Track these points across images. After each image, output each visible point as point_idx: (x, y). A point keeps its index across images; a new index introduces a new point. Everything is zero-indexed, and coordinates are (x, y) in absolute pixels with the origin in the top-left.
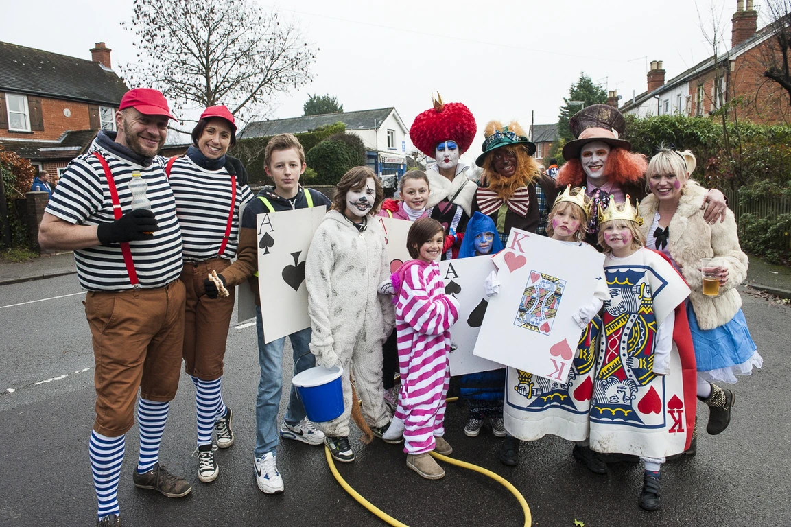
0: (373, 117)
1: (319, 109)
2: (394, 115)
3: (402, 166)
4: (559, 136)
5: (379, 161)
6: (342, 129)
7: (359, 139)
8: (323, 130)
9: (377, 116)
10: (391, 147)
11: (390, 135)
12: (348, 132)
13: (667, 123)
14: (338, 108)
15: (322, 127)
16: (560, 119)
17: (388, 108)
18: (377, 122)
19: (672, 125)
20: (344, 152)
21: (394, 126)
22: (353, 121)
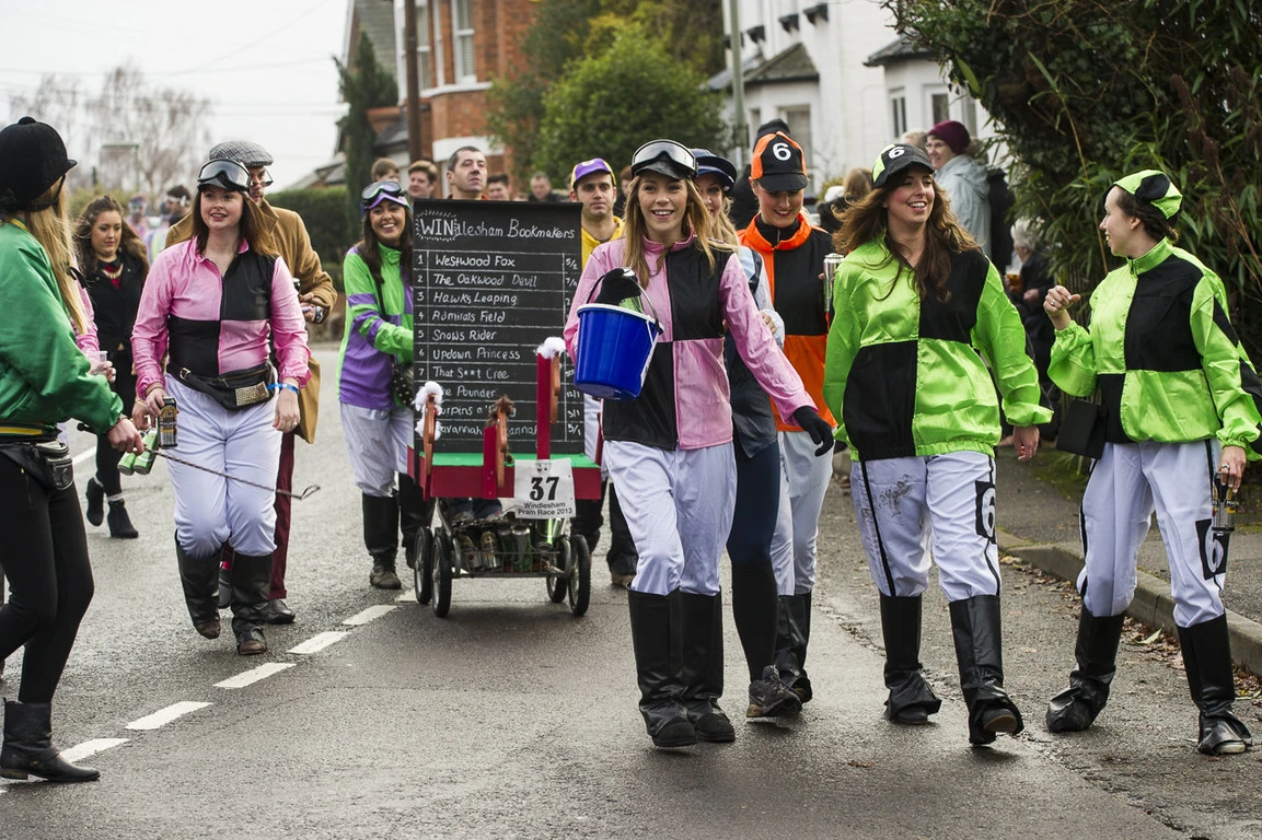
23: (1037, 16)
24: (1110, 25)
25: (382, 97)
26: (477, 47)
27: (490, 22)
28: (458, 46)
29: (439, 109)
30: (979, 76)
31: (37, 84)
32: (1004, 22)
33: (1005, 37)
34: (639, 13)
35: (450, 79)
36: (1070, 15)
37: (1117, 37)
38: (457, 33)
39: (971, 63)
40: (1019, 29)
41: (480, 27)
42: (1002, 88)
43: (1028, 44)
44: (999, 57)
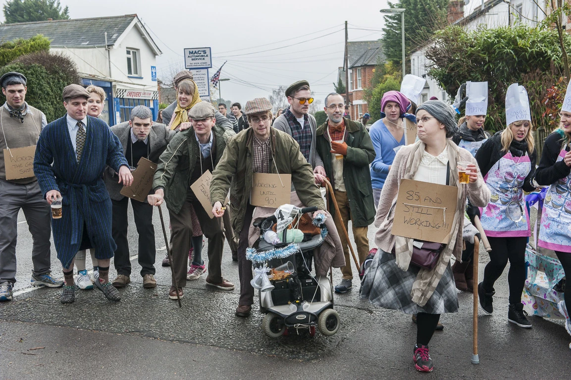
0: (103, 28)
1: (29, 13)
2: (136, 26)
3: (152, 103)
4: (385, 57)
5: (114, 96)
6: (45, 47)
7: (68, 62)
8: (13, 47)
9: (109, 28)
10: (133, 75)
11: (131, 56)
12: (53, 51)
13: (504, 38)
14: (60, 13)
15: (12, 43)
16: (384, 33)
17: (126, 16)
18: (110, 37)
19: (512, 42)
20: (43, 82)
21: (137, 43)
22: (73, 34)
23: (458, 72)
24: (476, 73)
25: (344, 92)
26: (362, 81)
27: (365, 76)
28: (358, 81)
29: (354, 94)
30: (445, 85)
31: (278, 88)
32: (451, 73)
33: (452, 77)
34: (394, 74)
35: (356, 88)
36: (466, 71)
37: (477, 76)
38: (358, 78)
39: (443, 82)
40: (454, 75)
41: (363, 77)
42: (450, 88)
43: (456, 78)
44: (450, 81)
